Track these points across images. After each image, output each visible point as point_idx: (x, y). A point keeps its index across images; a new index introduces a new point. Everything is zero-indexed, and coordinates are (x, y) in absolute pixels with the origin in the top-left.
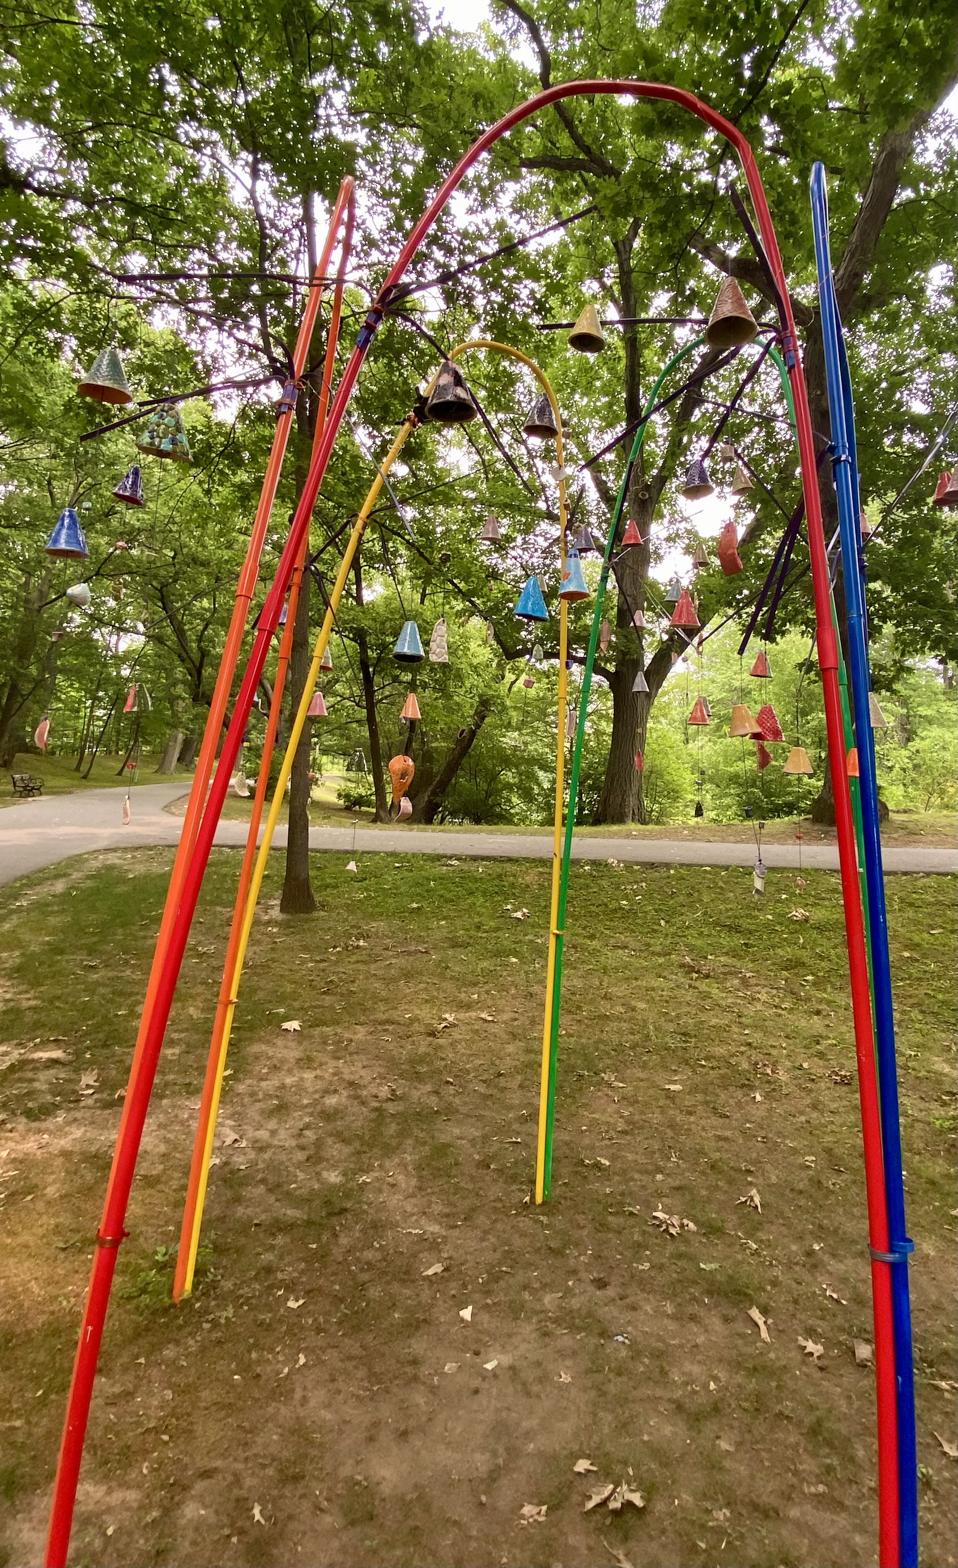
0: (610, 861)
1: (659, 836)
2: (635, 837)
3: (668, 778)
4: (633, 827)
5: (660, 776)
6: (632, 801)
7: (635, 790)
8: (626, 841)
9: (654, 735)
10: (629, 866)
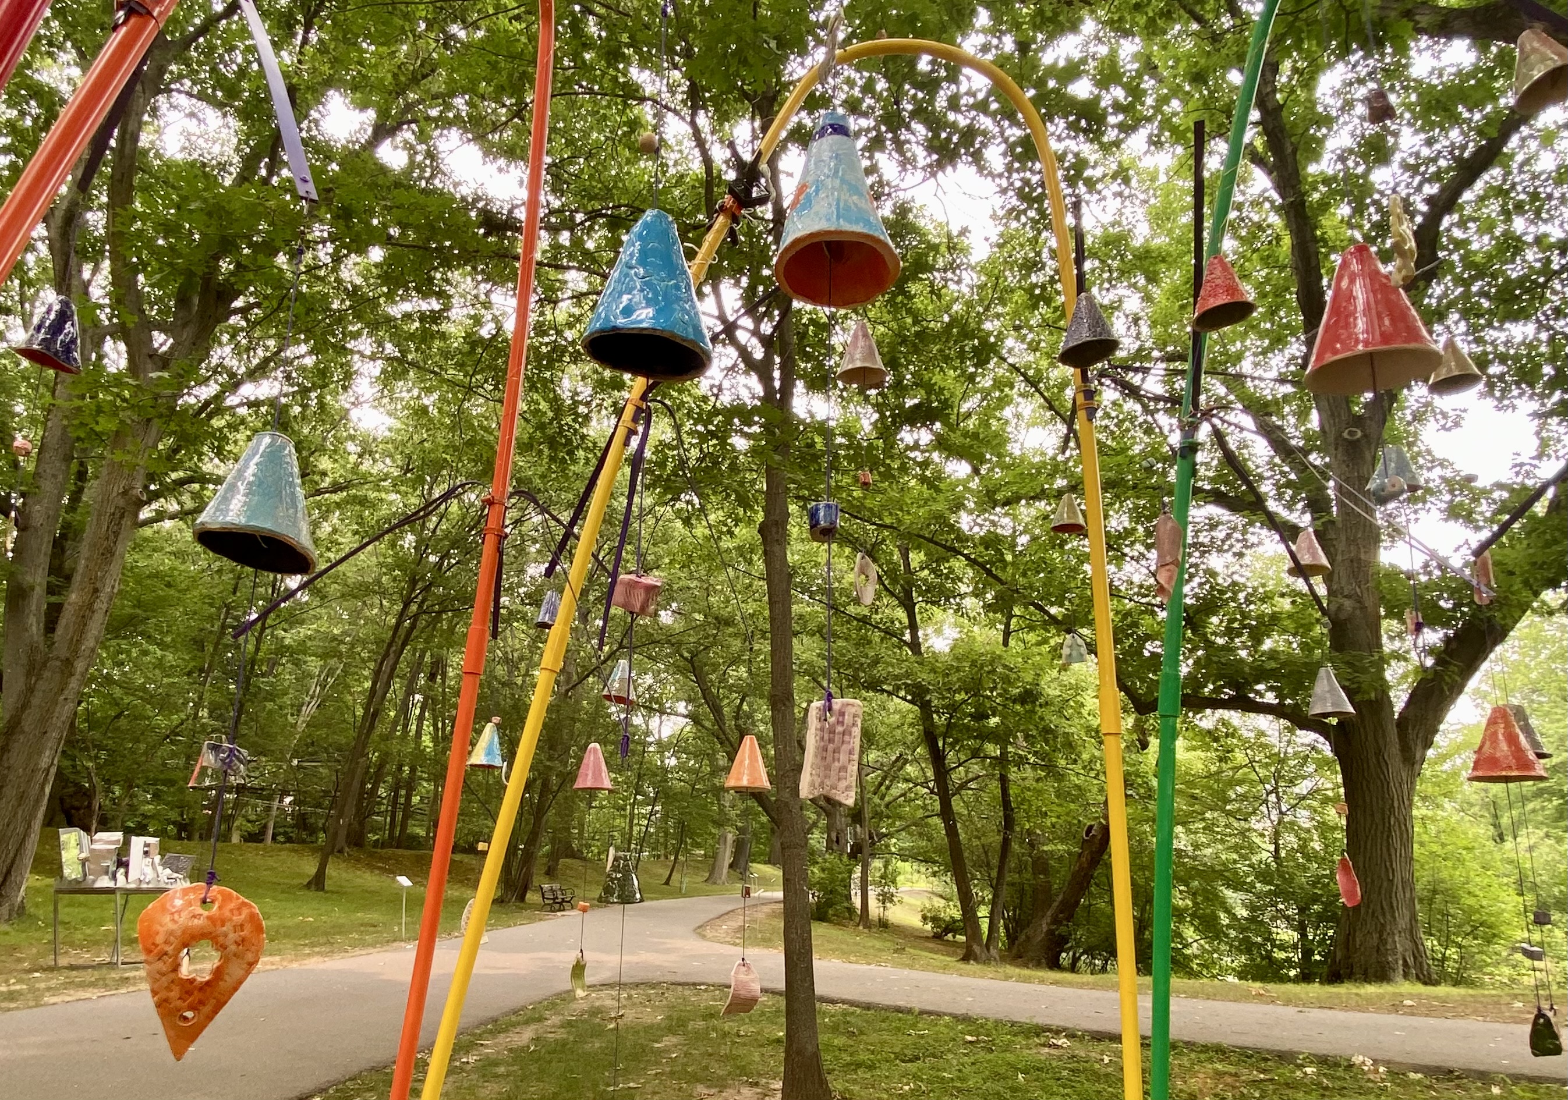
0: (1358, 1059)
1: (1461, 1009)
2: (1412, 1012)
3: (1471, 901)
4: (1407, 989)
5: (1455, 899)
6: (1400, 944)
7: (1403, 923)
8: (1392, 1019)
9: (1432, 829)
10: (1397, 1072)
